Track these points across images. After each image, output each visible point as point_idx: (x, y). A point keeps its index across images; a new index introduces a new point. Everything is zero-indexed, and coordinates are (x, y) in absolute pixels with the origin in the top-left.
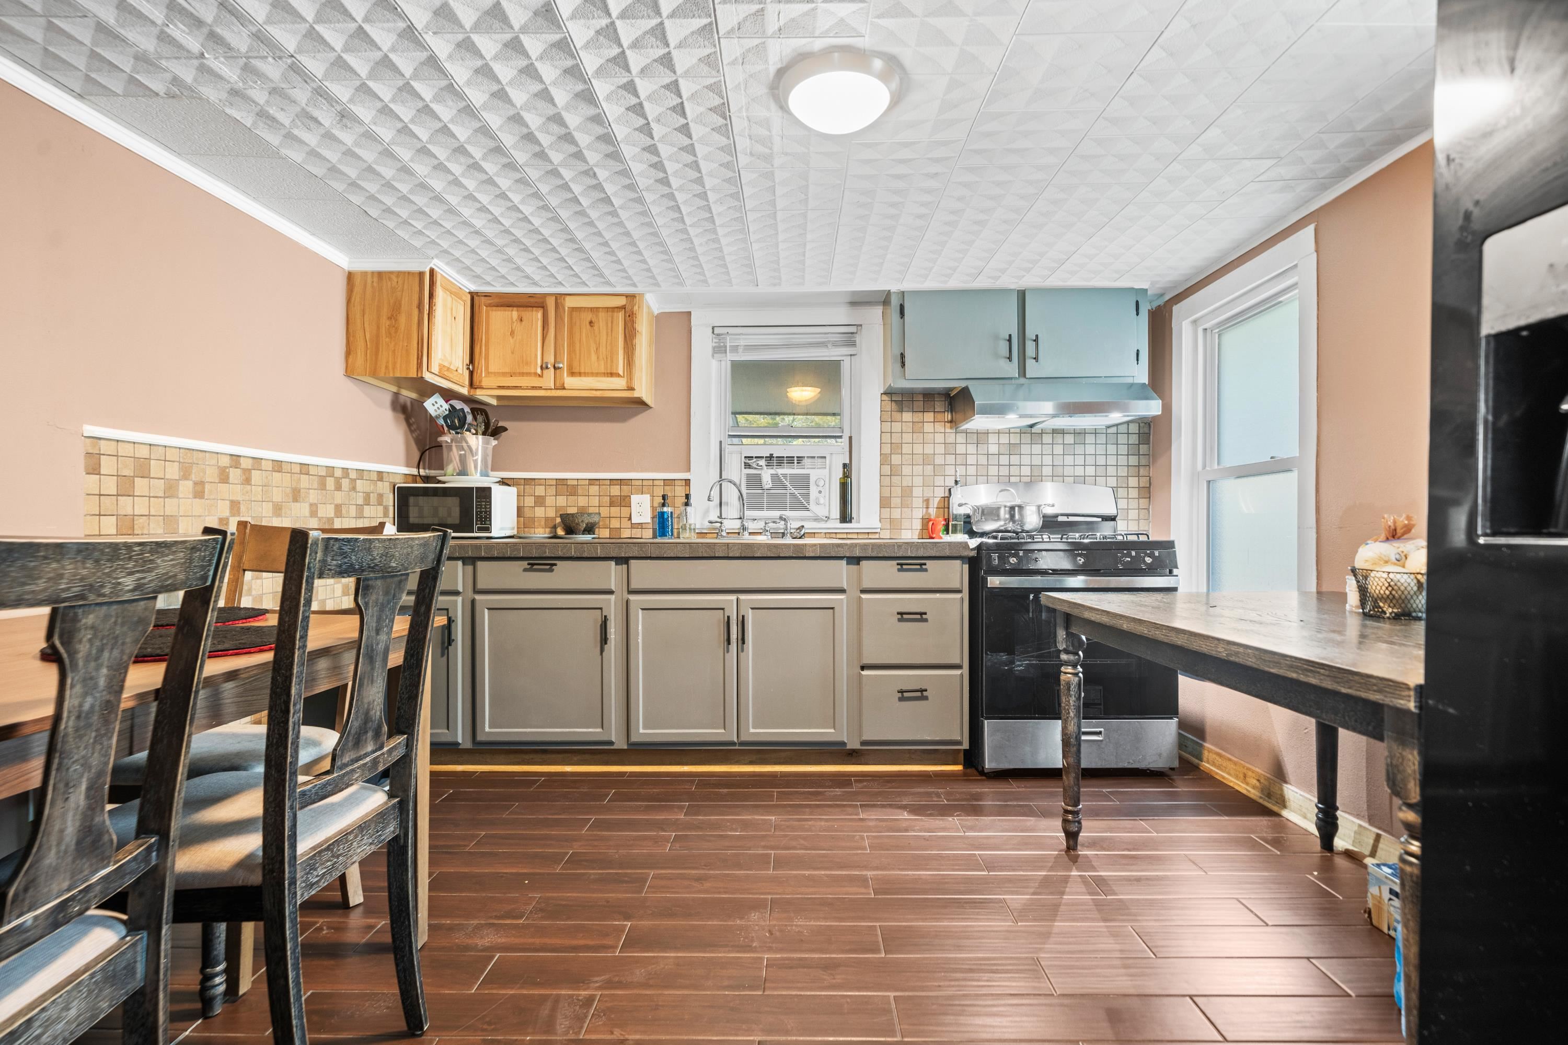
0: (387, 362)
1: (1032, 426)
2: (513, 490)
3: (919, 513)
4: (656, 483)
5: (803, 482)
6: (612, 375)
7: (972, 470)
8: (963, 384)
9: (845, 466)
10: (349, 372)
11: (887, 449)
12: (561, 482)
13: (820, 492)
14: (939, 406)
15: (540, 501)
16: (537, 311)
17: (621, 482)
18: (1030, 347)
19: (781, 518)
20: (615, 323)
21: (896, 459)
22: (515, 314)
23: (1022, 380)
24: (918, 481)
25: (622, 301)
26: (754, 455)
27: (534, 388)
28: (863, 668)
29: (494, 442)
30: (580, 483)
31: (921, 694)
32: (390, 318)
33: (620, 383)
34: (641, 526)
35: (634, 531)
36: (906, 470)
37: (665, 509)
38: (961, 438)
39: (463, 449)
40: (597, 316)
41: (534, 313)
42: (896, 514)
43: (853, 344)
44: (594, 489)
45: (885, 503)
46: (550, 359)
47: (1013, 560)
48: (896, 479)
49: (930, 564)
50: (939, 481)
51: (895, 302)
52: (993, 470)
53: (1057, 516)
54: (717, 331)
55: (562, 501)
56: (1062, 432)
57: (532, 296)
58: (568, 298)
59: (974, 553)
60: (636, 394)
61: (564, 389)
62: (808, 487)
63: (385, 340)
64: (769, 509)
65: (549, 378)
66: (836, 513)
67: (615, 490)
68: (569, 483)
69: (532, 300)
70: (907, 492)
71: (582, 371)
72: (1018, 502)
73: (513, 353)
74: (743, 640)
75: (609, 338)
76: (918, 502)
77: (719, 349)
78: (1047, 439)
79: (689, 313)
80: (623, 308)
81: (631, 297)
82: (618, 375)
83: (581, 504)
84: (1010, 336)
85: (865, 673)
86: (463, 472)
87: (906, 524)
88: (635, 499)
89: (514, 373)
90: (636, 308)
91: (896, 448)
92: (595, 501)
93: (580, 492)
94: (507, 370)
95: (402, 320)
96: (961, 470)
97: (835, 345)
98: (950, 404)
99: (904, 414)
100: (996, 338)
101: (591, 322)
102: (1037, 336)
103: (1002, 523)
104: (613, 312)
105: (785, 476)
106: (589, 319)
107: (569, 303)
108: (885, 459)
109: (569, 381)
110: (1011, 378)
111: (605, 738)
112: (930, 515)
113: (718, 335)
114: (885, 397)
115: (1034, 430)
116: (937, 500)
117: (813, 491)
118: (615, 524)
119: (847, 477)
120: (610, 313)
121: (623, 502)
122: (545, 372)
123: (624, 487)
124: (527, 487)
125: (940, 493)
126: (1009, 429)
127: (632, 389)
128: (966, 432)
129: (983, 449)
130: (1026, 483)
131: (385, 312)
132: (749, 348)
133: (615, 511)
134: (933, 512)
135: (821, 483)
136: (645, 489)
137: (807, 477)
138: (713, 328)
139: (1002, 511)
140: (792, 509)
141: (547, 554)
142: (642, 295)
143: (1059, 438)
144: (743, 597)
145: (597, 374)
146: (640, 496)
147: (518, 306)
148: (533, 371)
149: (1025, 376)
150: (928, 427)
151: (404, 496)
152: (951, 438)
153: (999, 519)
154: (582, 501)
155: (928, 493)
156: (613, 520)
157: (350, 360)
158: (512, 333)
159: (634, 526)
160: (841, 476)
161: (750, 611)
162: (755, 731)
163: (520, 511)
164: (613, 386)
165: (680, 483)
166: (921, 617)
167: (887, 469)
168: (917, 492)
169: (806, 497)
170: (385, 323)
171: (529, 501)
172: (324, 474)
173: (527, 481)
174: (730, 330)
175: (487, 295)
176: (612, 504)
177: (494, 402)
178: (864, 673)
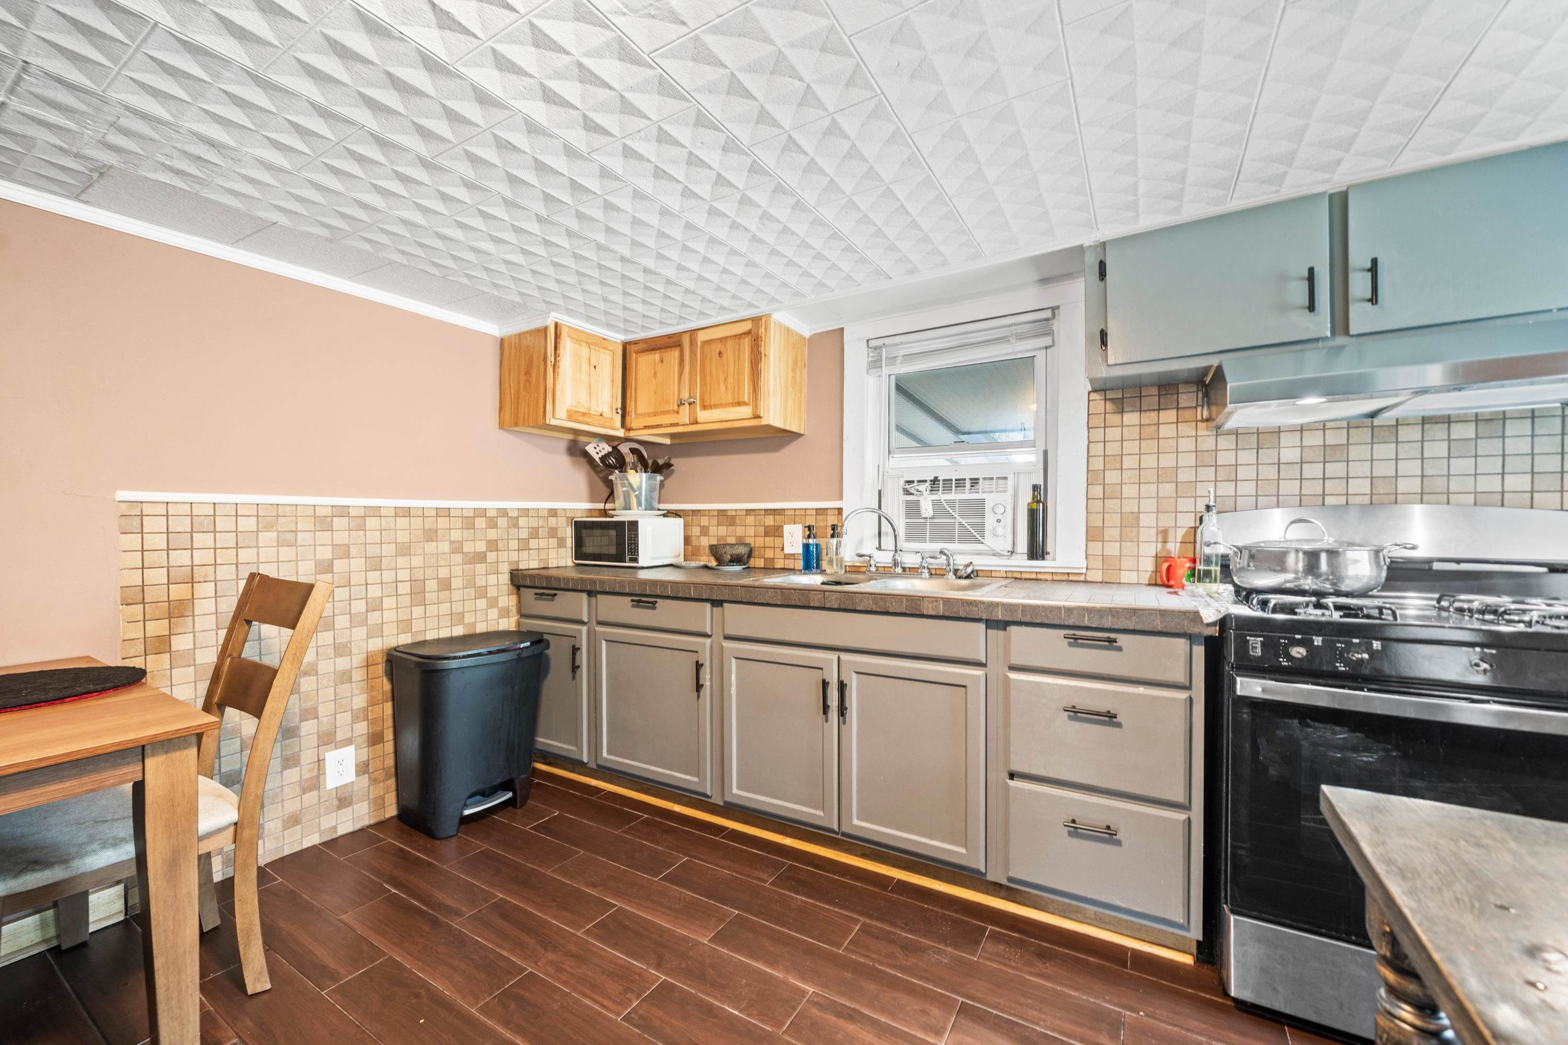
0: (524, 414)
1: (1373, 415)
2: (680, 522)
3: (1150, 550)
4: (808, 512)
5: (978, 508)
6: (739, 404)
7: (1247, 488)
8: (1214, 361)
9: (1035, 488)
10: (502, 426)
11: (1098, 464)
12: (722, 513)
13: (999, 521)
14: (1187, 398)
15: (704, 531)
16: (675, 350)
17: (775, 512)
18: (1359, 284)
19: (942, 552)
20: (741, 349)
21: (1112, 477)
22: (657, 356)
23: (1341, 340)
24: (1149, 505)
25: (747, 326)
26: (916, 479)
27: (672, 425)
28: (1012, 776)
29: (659, 478)
30: (739, 513)
31: (1108, 835)
32: (526, 374)
33: (746, 411)
34: (792, 556)
35: (787, 561)
36: (1129, 491)
37: (811, 541)
38: (1226, 442)
39: (626, 487)
40: (725, 346)
41: (672, 352)
42: (1112, 549)
43: (1050, 333)
44: (751, 519)
45: (1093, 535)
46: (685, 395)
47: (1298, 652)
48: (1112, 504)
49: (1123, 640)
50: (1185, 504)
51: (1091, 261)
52: (1290, 488)
53: (1430, 561)
54: (872, 344)
55: (722, 531)
56: (1448, 420)
57: (669, 336)
58: (700, 333)
59: (1214, 631)
60: (764, 422)
61: (697, 423)
62: (983, 516)
63: (523, 393)
64: (932, 540)
65: (684, 415)
66: (1023, 545)
67: (770, 521)
68: (729, 513)
69: (671, 340)
70: (1130, 522)
71: (713, 403)
72: (1328, 541)
73: (655, 393)
74: (842, 710)
75: (737, 367)
76: (1148, 535)
77: (875, 364)
78: (1410, 434)
79: (842, 329)
80: (749, 333)
81: (756, 320)
82: (745, 404)
83: (738, 534)
84: (1311, 271)
85: (1016, 784)
86: (627, 507)
87: (1127, 563)
88: (787, 529)
89: (657, 412)
90: (762, 330)
91: (1116, 461)
92: (751, 531)
93: (738, 522)
94: (651, 410)
95: (534, 373)
96: (1227, 489)
97: (1021, 337)
98: (1206, 395)
99: (1126, 416)
100: (1283, 278)
101: (720, 353)
102: (1375, 262)
103: (1290, 576)
104: (740, 339)
105: (951, 503)
106: (718, 350)
107: (702, 337)
108: (1092, 477)
109: (702, 415)
110: (1317, 340)
111: (701, 790)
112: (1170, 552)
113: (876, 348)
114: (1094, 396)
115: (1377, 421)
116: (1180, 533)
117: (990, 520)
118: (769, 554)
119: (1038, 502)
120: (737, 341)
121: (776, 532)
122: (682, 408)
123: (778, 517)
124: (694, 517)
125: (1188, 521)
126: (1324, 423)
127: (758, 417)
128: (1236, 433)
129: (1268, 455)
130: (1363, 506)
131: (523, 371)
132: (909, 357)
133: (769, 541)
134: (1174, 548)
135: (1000, 510)
136: (797, 519)
137: (983, 501)
138: (868, 341)
139: (1291, 559)
140: (961, 541)
141: (648, 592)
142: (768, 316)
143: (1439, 431)
144: (845, 657)
145: (726, 405)
146: (793, 526)
147: (660, 349)
148: (671, 409)
149: (1346, 332)
150: (1167, 431)
151: (581, 529)
152: (1208, 443)
153: (1284, 570)
154: (740, 531)
155: (1166, 521)
156: (767, 550)
157: (502, 414)
158: (655, 375)
159: (787, 557)
160: (1030, 500)
161: (854, 675)
162: (858, 824)
163: (687, 540)
164: (739, 415)
165: (832, 512)
166: (1110, 718)
167: (1097, 491)
168: (1147, 520)
169: (981, 528)
170: (523, 378)
171: (696, 531)
172: (472, 515)
173: (695, 512)
174: (887, 341)
175: (636, 343)
176: (767, 534)
177: (667, 441)
178: (1011, 783)
